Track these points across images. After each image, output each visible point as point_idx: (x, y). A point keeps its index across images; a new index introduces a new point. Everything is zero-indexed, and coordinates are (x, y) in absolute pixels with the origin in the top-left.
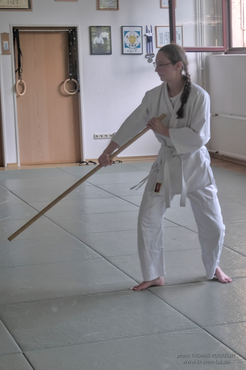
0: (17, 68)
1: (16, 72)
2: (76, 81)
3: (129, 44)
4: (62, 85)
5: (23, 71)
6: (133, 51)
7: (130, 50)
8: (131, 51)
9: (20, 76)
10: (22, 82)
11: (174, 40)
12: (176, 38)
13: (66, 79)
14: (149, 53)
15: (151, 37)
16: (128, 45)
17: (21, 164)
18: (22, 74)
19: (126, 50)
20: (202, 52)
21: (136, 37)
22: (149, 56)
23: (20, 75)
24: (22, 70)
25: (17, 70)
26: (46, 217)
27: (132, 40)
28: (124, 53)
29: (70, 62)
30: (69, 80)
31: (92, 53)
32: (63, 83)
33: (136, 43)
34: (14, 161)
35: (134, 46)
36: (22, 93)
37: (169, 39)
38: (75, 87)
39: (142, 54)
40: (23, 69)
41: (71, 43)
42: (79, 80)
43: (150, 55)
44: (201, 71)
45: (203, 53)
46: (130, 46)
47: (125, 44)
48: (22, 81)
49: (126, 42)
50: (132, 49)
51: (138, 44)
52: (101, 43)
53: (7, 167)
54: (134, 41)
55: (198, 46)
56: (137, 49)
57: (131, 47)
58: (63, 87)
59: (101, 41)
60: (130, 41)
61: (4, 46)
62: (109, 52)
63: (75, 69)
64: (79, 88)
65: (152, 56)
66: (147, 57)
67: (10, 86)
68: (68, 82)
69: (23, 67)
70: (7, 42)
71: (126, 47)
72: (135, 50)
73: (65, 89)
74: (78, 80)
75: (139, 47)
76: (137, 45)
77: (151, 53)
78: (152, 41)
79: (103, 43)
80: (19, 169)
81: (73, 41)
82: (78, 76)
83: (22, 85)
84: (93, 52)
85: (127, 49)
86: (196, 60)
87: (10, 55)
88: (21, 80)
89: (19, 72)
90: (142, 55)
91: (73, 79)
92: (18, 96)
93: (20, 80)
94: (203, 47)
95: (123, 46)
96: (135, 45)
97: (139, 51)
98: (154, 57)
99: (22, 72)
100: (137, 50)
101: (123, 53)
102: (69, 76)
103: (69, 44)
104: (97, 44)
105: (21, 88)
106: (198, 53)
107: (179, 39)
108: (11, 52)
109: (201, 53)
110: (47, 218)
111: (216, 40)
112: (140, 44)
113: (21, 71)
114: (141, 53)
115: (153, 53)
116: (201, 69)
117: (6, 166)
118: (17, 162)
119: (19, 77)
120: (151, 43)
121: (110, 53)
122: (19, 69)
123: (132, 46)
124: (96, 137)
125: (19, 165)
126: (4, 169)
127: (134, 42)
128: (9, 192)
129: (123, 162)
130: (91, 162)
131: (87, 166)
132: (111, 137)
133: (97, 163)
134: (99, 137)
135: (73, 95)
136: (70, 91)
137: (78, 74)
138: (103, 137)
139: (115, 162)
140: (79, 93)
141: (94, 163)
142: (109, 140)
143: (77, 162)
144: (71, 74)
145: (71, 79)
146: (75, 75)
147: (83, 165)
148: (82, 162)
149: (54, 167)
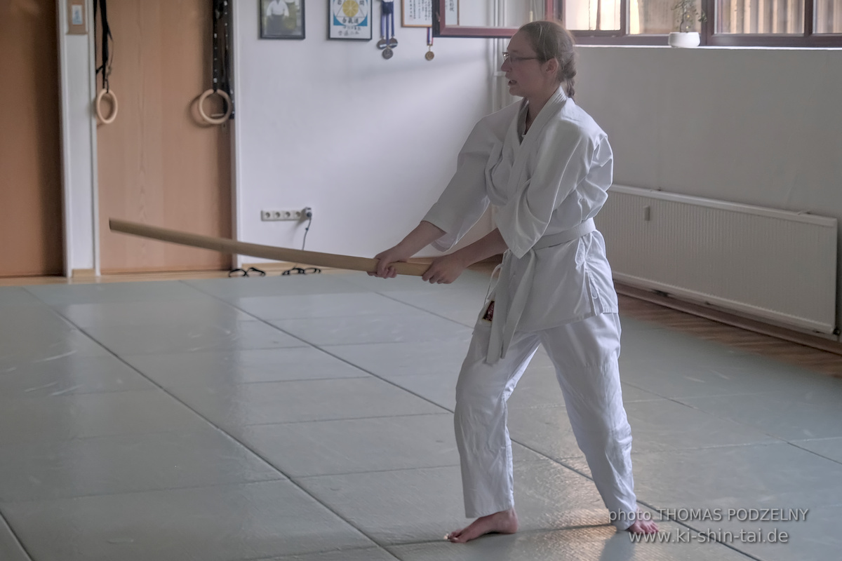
0: (100, 64)
1: (97, 71)
2: (226, 95)
3: (342, 18)
4: (196, 105)
5: (113, 72)
6: (352, 33)
7: (346, 29)
8: (346, 33)
9: (106, 82)
10: (111, 95)
11: (441, 12)
12: (446, 8)
13: (204, 91)
14: (385, 38)
15: (391, 4)
16: (340, 20)
17: (103, 272)
18: (110, 78)
19: (335, 31)
20: (499, 37)
21: (359, 3)
22: (385, 45)
23: (106, 78)
24: (109, 68)
25: (100, 68)
27: (350, 8)
28: (332, 36)
29: (215, 53)
30: (211, 91)
31: (261, 36)
32: (198, 98)
33: (357, 15)
34: (85, 264)
35: (353, 21)
36: (108, 117)
37: (430, 8)
38: (225, 107)
39: (371, 39)
40: (113, 66)
41: (218, 14)
42: (234, 94)
43: (387, 41)
44: (495, 79)
45: (501, 40)
46: (345, 21)
47: (335, 17)
48: (110, 91)
49: (336, 15)
50: (349, 27)
51: (363, 19)
52: (283, 15)
53: (73, 277)
54: (355, 11)
55: (492, 26)
56: (359, 29)
57: (347, 23)
58: (198, 108)
59: (284, 10)
60: (345, 11)
61: (74, 16)
62: (299, 33)
63: (224, 69)
64: (233, 109)
65: (391, 45)
66: (381, 46)
67: (84, 102)
68: (209, 97)
69: (113, 63)
70: (79, 7)
71: (337, 23)
72: (354, 30)
73: (203, 111)
74: (232, 92)
75: (364, 23)
76: (360, 21)
77: (390, 37)
78: (392, 13)
79: (287, 13)
80: (98, 281)
81: (222, 8)
82: (231, 84)
83: (109, 101)
84: (265, 33)
85: (339, 28)
86: (487, 55)
87: (85, 37)
88: (107, 90)
89: (104, 73)
90: (371, 41)
91: (219, 91)
92: (100, 125)
93: (104, 91)
94: (501, 27)
95: (329, 20)
96: (357, 21)
97: (364, 32)
98: (395, 46)
99: (109, 73)
100: (359, 32)
101: (329, 38)
102: (212, 86)
103: (214, 14)
104: (273, 15)
105: (107, 108)
106: (492, 40)
107: (452, 9)
108: (87, 29)
109: (496, 40)
111: (531, 12)
112: (366, 18)
113: (107, 70)
114: (369, 37)
115: (395, 37)
116: (496, 74)
117: (69, 274)
118: (94, 267)
119: (104, 84)
120: (390, 15)
121: (303, 37)
122: (104, 67)
123: (350, 21)
124: (265, 216)
125: (98, 273)
126: (66, 282)
127: (353, 15)
128: (78, 332)
129: (323, 272)
130: (254, 270)
131: (246, 278)
132: (299, 218)
133: (267, 273)
134: (271, 217)
135: (220, 125)
136: (213, 115)
137: (230, 80)
138: (281, 217)
139: (306, 272)
140: (231, 121)
141: (259, 273)
142: (293, 223)
143: (223, 270)
144: (215, 80)
145: (215, 91)
146: (223, 81)
147: (236, 276)
148: (233, 269)
149: (174, 278)
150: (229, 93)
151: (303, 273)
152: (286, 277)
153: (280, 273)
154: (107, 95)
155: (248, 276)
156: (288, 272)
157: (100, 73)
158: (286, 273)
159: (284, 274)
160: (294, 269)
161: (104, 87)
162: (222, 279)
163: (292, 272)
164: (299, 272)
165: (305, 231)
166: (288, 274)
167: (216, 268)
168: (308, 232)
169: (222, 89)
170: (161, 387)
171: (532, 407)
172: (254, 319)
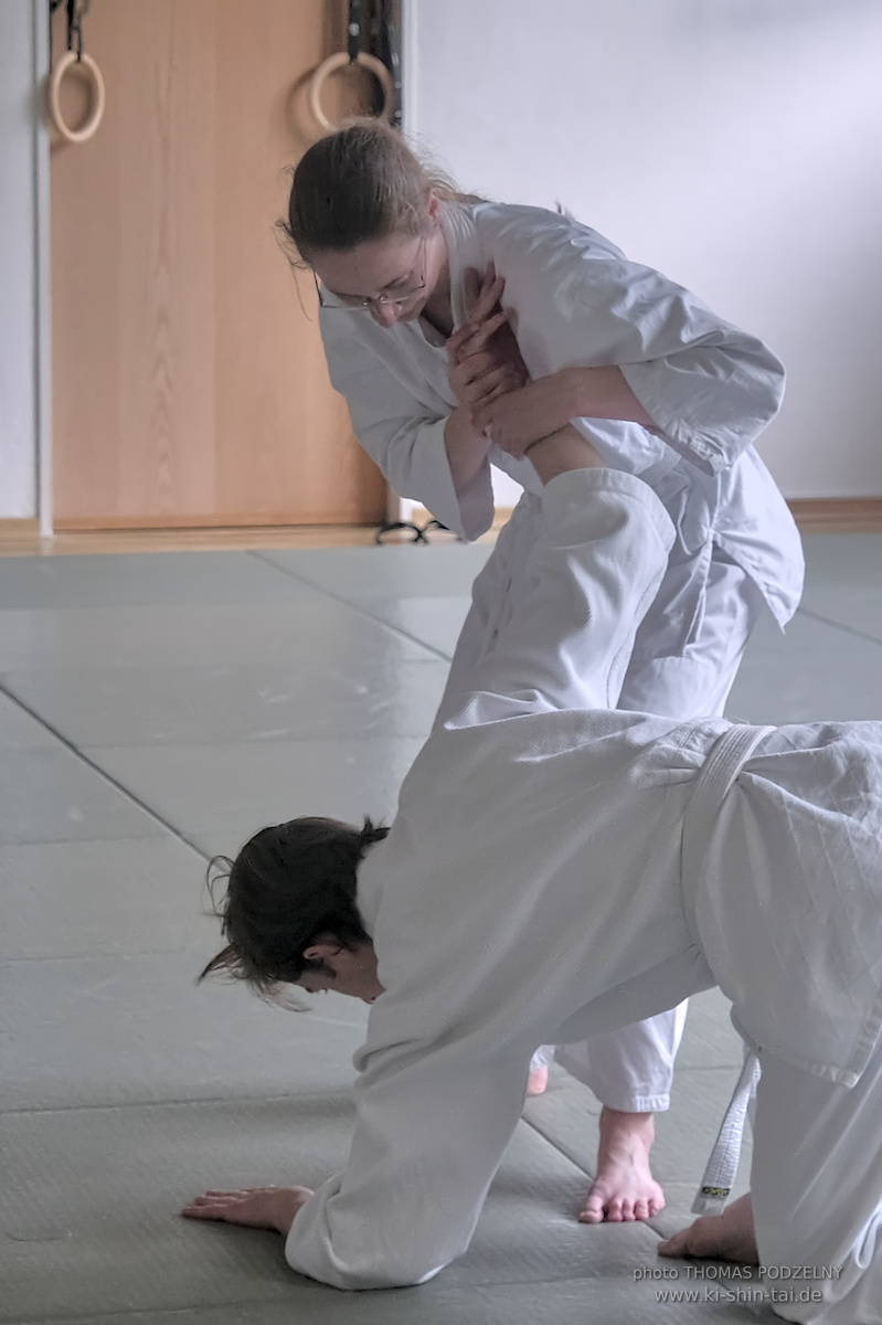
1: (51, 6)
2: (379, 68)
4: (304, 91)
5: (93, 6)
9: (75, 34)
10: (87, 67)
13: (324, 57)
17: (60, 527)
18: (87, 23)
23: (75, 21)
26: (177, 832)
30: (342, 58)
32: (308, 76)
34: (18, 506)
36: (79, 126)
38: (378, 99)
42: (401, 64)
48: (86, 58)
58: (309, 99)
64: (398, 105)
67: (19, 85)
68: (338, 71)
73: (320, 112)
74: (395, 60)
80: (47, 550)
82: (393, 42)
83: (84, 85)
88: (79, 54)
89: (70, 9)
91: (364, 58)
92: (59, 145)
93: (71, 57)
99: (84, 11)
102: (345, 42)
105: (76, 101)
110: (178, 840)
113: (79, 5)
118: (38, 514)
119: (70, 38)
125: (47, 530)
131: (420, 548)
137: (391, 28)
143: (364, 524)
144: (355, 29)
145: (353, 56)
146: (375, 30)
147: (397, 541)
148: (392, 520)
149: (237, 546)
150: (387, 62)
154: (79, 67)
155: (426, 542)
157: (62, 10)
161: (70, 48)
162: (356, 548)
167: (347, 519)
169: (372, 52)
172: (433, 656)
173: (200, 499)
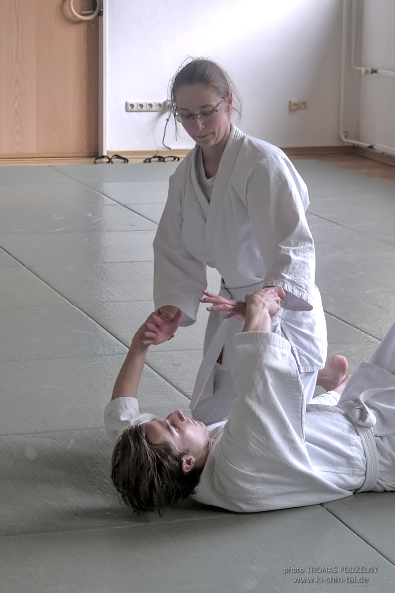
38: (94, 5)
58: (69, 5)
64: (102, 6)
73: (74, 8)
124: (130, 107)
130: (118, 157)
131: (110, 164)
132: (162, 108)
133: (129, 160)
134: (135, 108)
135: (88, 22)
136: (82, 12)
138: (144, 108)
139: (166, 160)
140: (100, 17)
141: (124, 160)
142: (155, 114)
143: (90, 157)
147: (102, 163)
148: (99, 156)
149: (44, 164)
151: (164, 161)
152: (148, 164)
153: (142, 160)
155: (112, 163)
156: (149, 160)
158: (148, 161)
159: (145, 162)
160: (154, 157)
162: (87, 165)
163: (152, 159)
164: (160, 160)
165: (166, 122)
166: (150, 161)
167: (84, 155)
168: (169, 122)
170: (24, 265)
171: (366, 292)
172: (117, 204)
173: (31, 148)
